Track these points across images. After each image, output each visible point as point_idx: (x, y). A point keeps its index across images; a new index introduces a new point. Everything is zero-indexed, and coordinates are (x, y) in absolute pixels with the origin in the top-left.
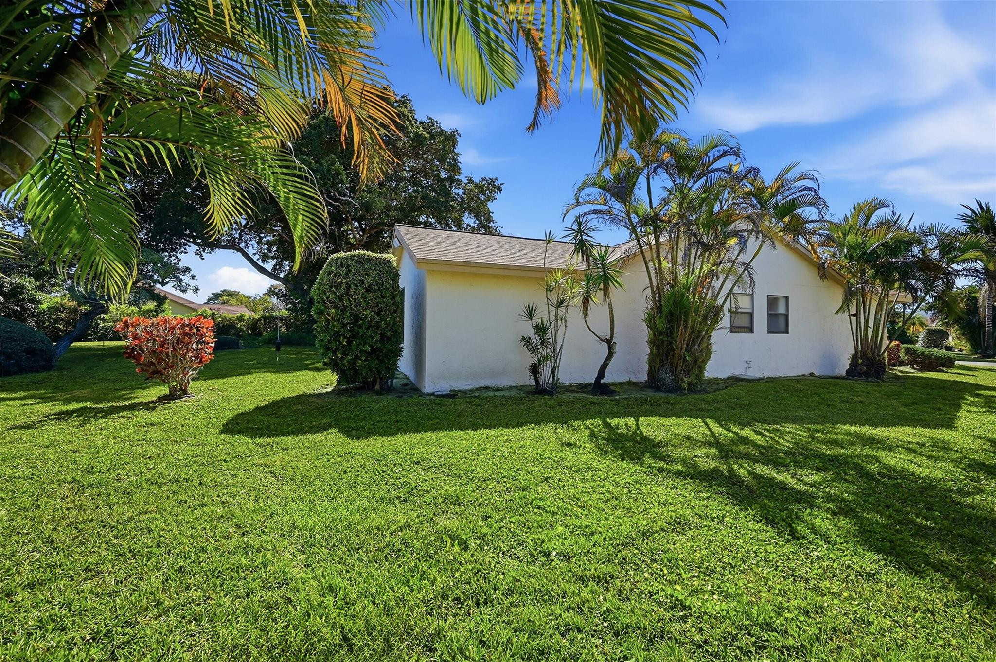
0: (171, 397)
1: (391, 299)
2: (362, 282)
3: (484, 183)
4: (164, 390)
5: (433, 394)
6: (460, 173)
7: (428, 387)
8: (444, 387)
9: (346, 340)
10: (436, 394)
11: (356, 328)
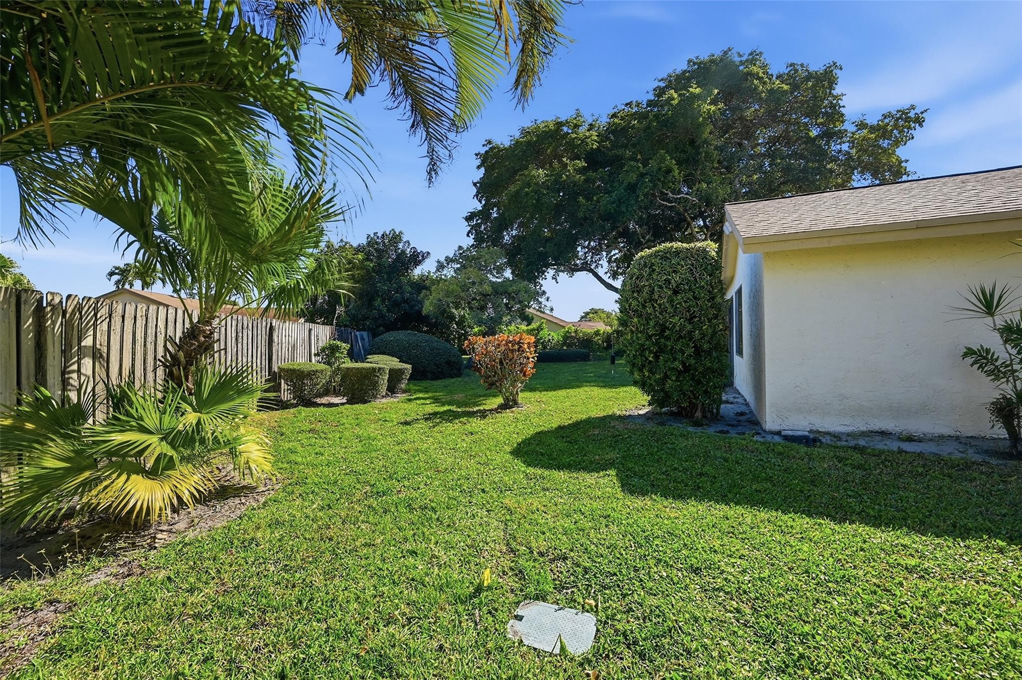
0: (504, 407)
1: (709, 301)
2: (668, 281)
3: (887, 121)
4: (499, 400)
5: (778, 433)
6: (843, 122)
7: (771, 422)
8: (800, 424)
9: (652, 355)
10: (783, 433)
11: (662, 340)
